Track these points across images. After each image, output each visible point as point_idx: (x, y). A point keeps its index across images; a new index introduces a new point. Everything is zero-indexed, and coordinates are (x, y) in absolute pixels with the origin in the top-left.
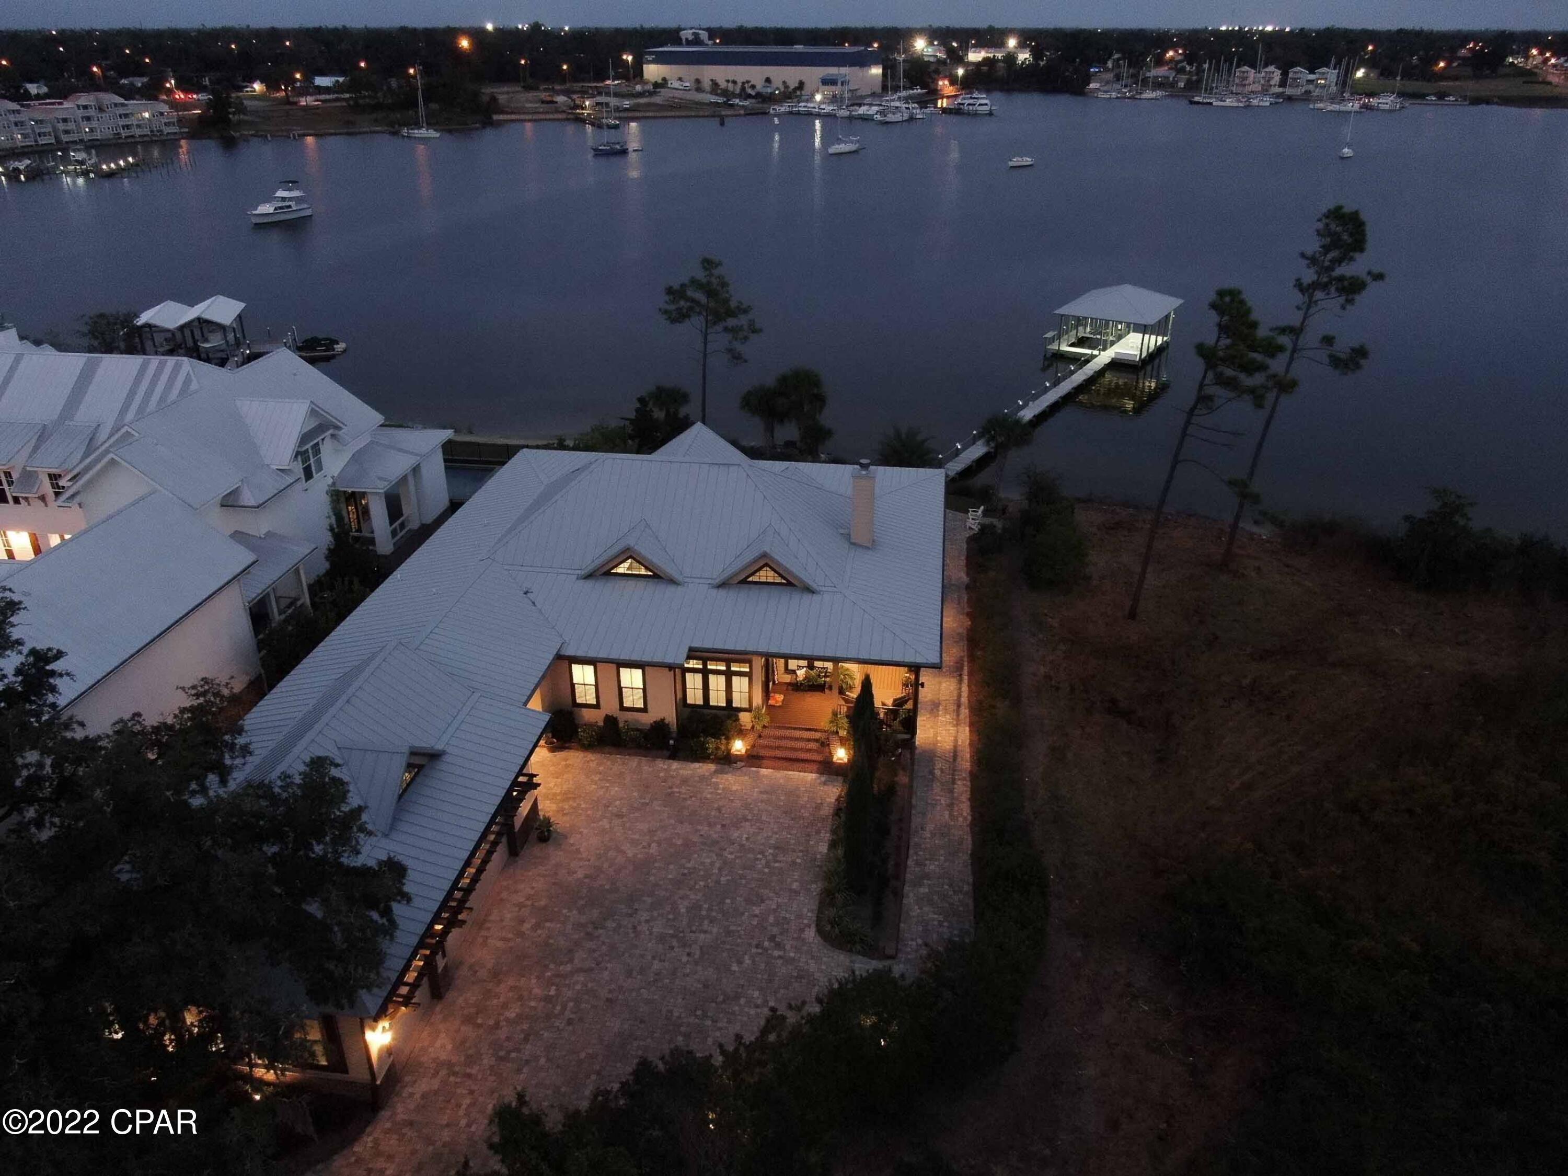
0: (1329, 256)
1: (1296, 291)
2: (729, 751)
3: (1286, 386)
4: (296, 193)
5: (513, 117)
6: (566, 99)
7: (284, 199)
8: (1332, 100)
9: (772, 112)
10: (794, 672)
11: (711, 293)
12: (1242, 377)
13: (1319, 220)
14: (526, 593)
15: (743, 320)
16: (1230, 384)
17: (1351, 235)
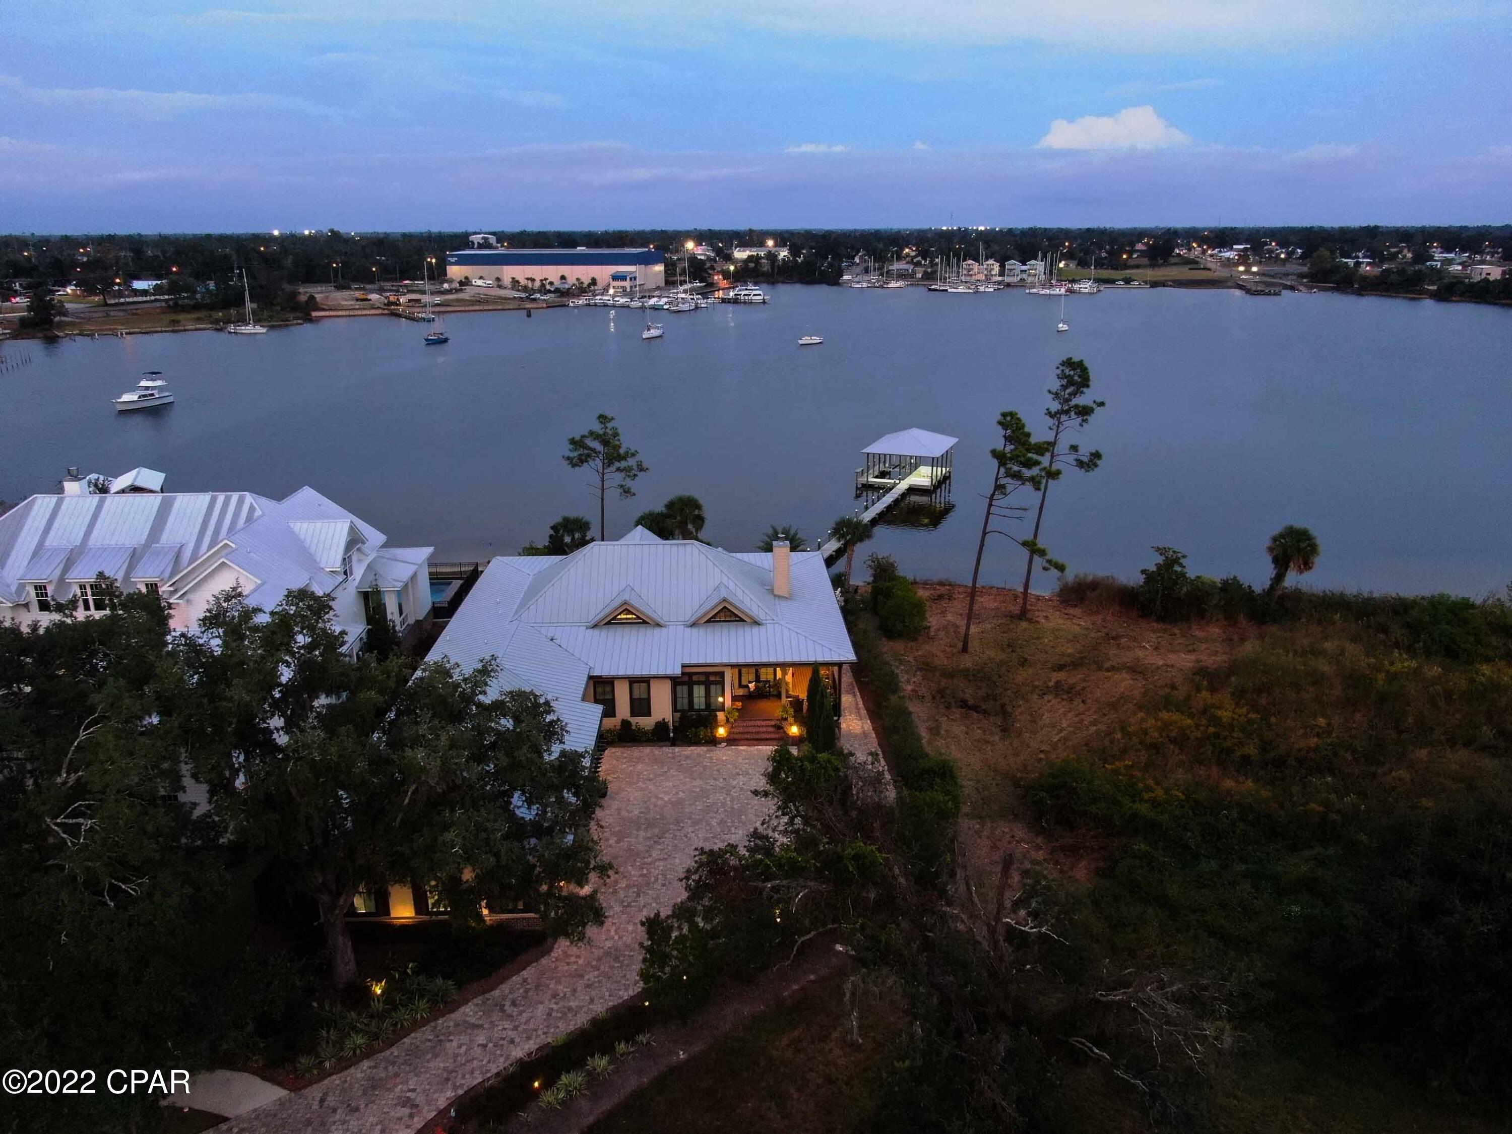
0: (1068, 391)
1: (1047, 417)
2: (715, 737)
3: (1054, 475)
4: (159, 383)
5: (332, 313)
6: (378, 296)
7: (147, 388)
8: (1043, 286)
9: (571, 304)
10: (747, 687)
11: (605, 443)
12: (1024, 470)
13: (1058, 368)
14: (552, 640)
15: (631, 462)
16: (1017, 476)
17: (1080, 376)
